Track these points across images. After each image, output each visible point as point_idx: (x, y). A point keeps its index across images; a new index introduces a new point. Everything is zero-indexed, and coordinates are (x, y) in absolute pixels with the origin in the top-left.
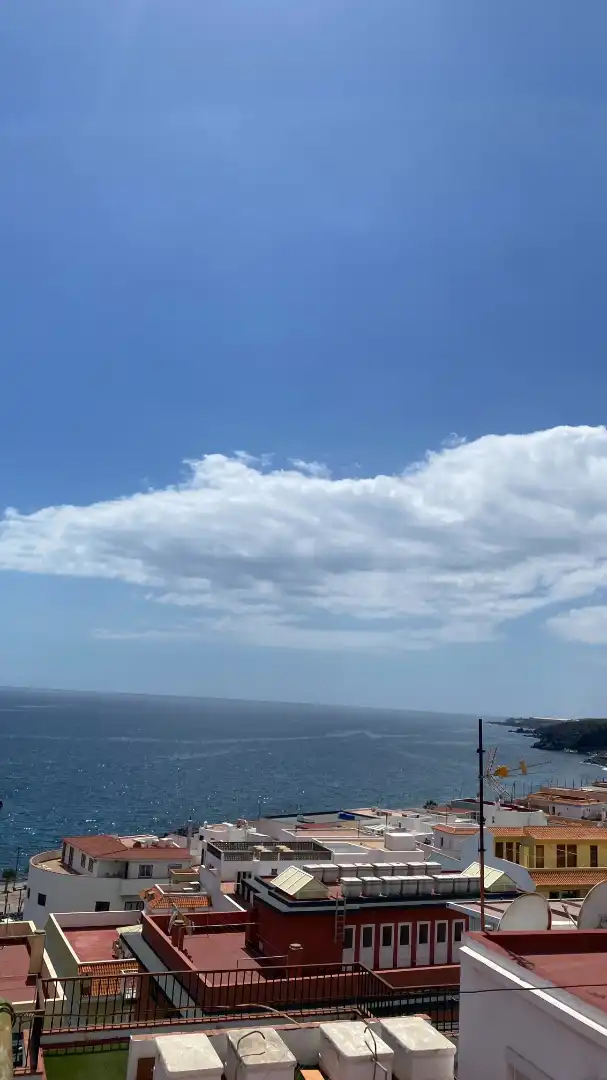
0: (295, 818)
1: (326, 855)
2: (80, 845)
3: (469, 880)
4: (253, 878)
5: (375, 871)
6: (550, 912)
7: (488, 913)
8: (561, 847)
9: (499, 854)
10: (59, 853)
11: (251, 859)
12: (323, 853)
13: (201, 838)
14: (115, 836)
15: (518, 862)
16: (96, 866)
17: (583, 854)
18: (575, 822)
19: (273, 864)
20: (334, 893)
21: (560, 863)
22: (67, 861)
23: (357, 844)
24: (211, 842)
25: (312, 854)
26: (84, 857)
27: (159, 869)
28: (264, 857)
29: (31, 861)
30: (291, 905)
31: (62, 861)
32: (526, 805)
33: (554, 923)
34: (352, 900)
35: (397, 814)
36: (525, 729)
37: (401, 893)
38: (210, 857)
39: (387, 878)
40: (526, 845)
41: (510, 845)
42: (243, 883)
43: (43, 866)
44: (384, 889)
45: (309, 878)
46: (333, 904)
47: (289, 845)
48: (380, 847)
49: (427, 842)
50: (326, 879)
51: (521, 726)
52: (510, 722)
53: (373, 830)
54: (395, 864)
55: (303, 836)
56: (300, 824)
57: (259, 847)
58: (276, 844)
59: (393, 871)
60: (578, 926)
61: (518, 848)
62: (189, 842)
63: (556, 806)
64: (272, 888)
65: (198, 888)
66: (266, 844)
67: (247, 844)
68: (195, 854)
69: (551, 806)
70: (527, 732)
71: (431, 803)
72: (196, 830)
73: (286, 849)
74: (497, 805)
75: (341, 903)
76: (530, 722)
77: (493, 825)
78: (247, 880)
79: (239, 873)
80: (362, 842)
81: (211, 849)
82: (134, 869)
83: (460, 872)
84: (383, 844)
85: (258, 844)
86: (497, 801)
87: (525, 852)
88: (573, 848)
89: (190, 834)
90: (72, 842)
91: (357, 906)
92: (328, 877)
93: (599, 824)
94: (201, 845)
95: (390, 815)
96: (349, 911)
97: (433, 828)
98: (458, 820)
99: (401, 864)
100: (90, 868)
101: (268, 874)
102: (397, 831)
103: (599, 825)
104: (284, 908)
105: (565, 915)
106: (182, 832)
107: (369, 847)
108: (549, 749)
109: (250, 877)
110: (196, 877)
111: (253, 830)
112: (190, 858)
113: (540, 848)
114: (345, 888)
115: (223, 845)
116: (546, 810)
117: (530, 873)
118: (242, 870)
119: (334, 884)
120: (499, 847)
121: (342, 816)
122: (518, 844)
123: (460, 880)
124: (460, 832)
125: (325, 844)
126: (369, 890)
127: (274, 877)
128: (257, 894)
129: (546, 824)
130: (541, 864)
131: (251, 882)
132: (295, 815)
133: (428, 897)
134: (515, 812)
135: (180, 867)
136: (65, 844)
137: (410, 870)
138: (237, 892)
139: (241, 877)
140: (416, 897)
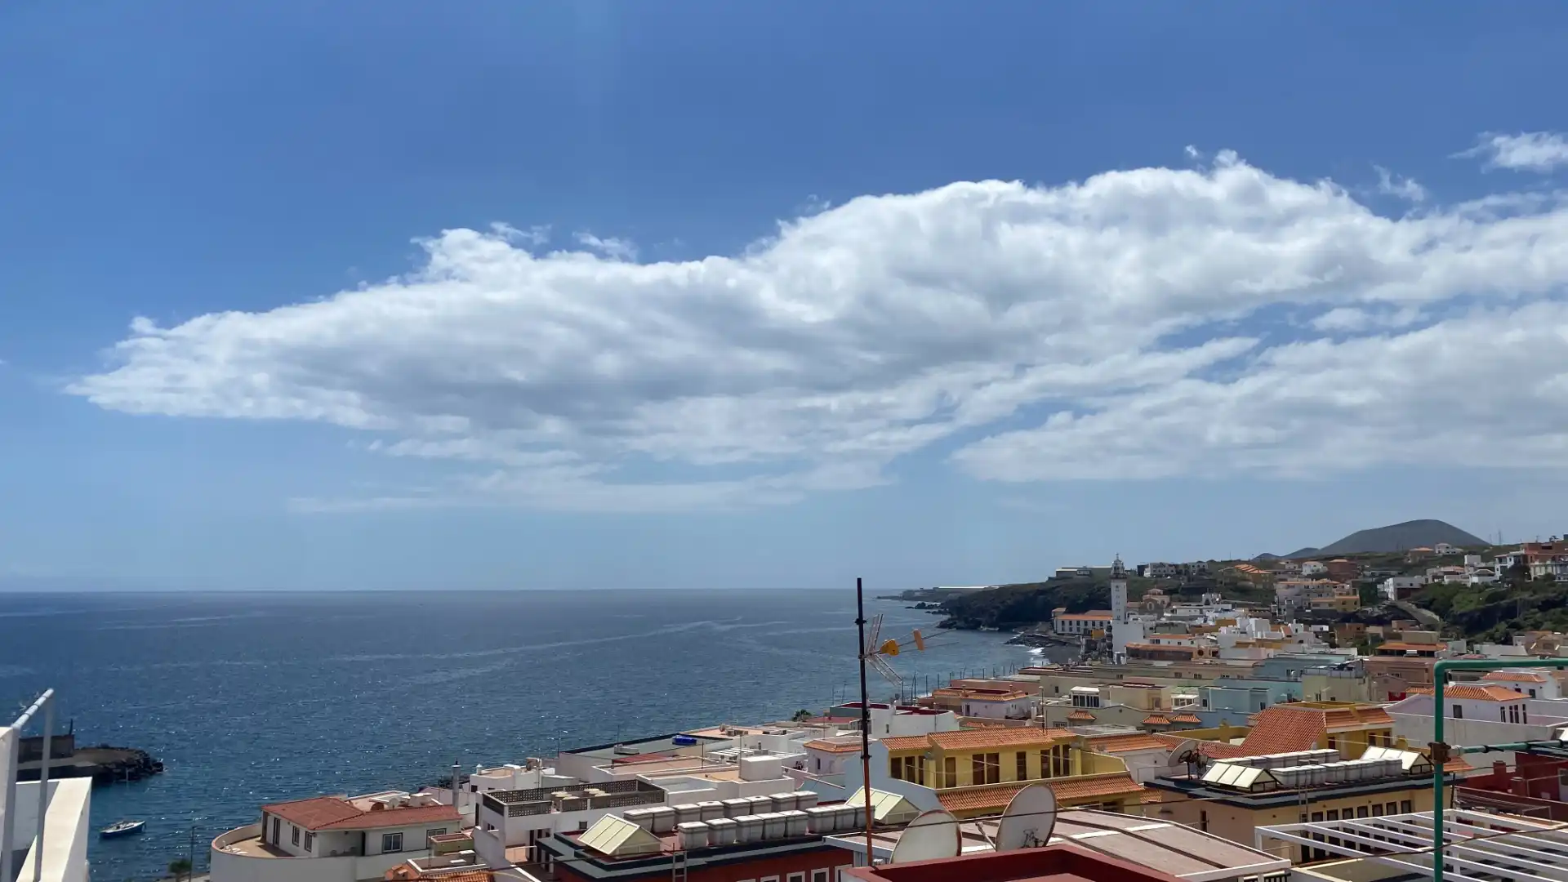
0: (612, 749)
1: (657, 795)
2: (292, 814)
3: (856, 811)
4: (552, 836)
5: (727, 810)
6: (960, 836)
7: (876, 844)
8: (978, 757)
9: (896, 773)
10: (259, 827)
11: (549, 812)
12: (652, 793)
13: (474, 789)
14: (344, 797)
15: (921, 783)
16: (315, 841)
17: (1008, 765)
18: (996, 723)
19: (580, 816)
20: (668, 844)
21: (978, 778)
22: (270, 838)
23: (701, 777)
24: (486, 792)
25: (636, 795)
26: (296, 833)
27: (413, 836)
28: (569, 806)
29: (213, 845)
30: (608, 868)
31: (264, 840)
32: (931, 706)
33: (964, 849)
34: (695, 853)
35: (755, 732)
36: (927, 603)
37: (763, 837)
38: (488, 814)
39: (742, 818)
40: (932, 759)
41: (910, 760)
42: (538, 843)
43: (236, 849)
44: (738, 834)
45: (632, 829)
46: (668, 860)
47: (603, 786)
48: (733, 777)
49: (799, 766)
50: (657, 828)
51: (923, 599)
52: (908, 596)
53: (723, 757)
54: (753, 799)
55: (623, 773)
56: (618, 757)
57: (559, 794)
58: (584, 786)
59: (751, 808)
60: (997, 849)
61: (921, 764)
62: (455, 795)
63: (971, 704)
64: (581, 848)
65: (472, 859)
66: (570, 789)
67: (539, 792)
68: (467, 811)
69: (964, 705)
70: (931, 607)
71: (803, 712)
72: (466, 780)
73: (601, 793)
74: (892, 708)
75: (680, 859)
76: (934, 594)
77: (888, 736)
78: (544, 840)
79: (532, 832)
80: (707, 773)
81: (487, 801)
82: (375, 841)
83: (843, 801)
84: (737, 772)
85: (560, 789)
86: (892, 703)
87: (931, 766)
88: (995, 757)
89: (457, 785)
90: (275, 811)
91: (702, 861)
92: (660, 825)
93: (1028, 723)
94: (474, 799)
95: (747, 733)
96: (690, 869)
97: (806, 747)
98: (840, 733)
99: (763, 798)
100: (308, 846)
101: (576, 828)
102: (757, 754)
103: (1027, 725)
104: (598, 873)
105: (981, 838)
106: (446, 784)
107: (717, 779)
108: (959, 628)
109: (548, 835)
110: (470, 844)
111: (550, 771)
112: (459, 819)
113: (951, 761)
114: (684, 836)
115: (507, 796)
116: (958, 710)
117: (939, 795)
118: (536, 828)
119: (670, 833)
120: (895, 765)
121: (678, 742)
122: (921, 758)
123: (844, 813)
124: (843, 750)
125: (656, 781)
126: (718, 837)
127: (583, 832)
128: (559, 858)
129: (957, 728)
130: (952, 782)
131: (549, 842)
132: (611, 746)
133: (801, 839)
134: (916, 716)
135: (443, 831)
136: (266, 815)
137: (776, 805)
138: (530, 858)
139: (535, 837)
140: (786, 840)
